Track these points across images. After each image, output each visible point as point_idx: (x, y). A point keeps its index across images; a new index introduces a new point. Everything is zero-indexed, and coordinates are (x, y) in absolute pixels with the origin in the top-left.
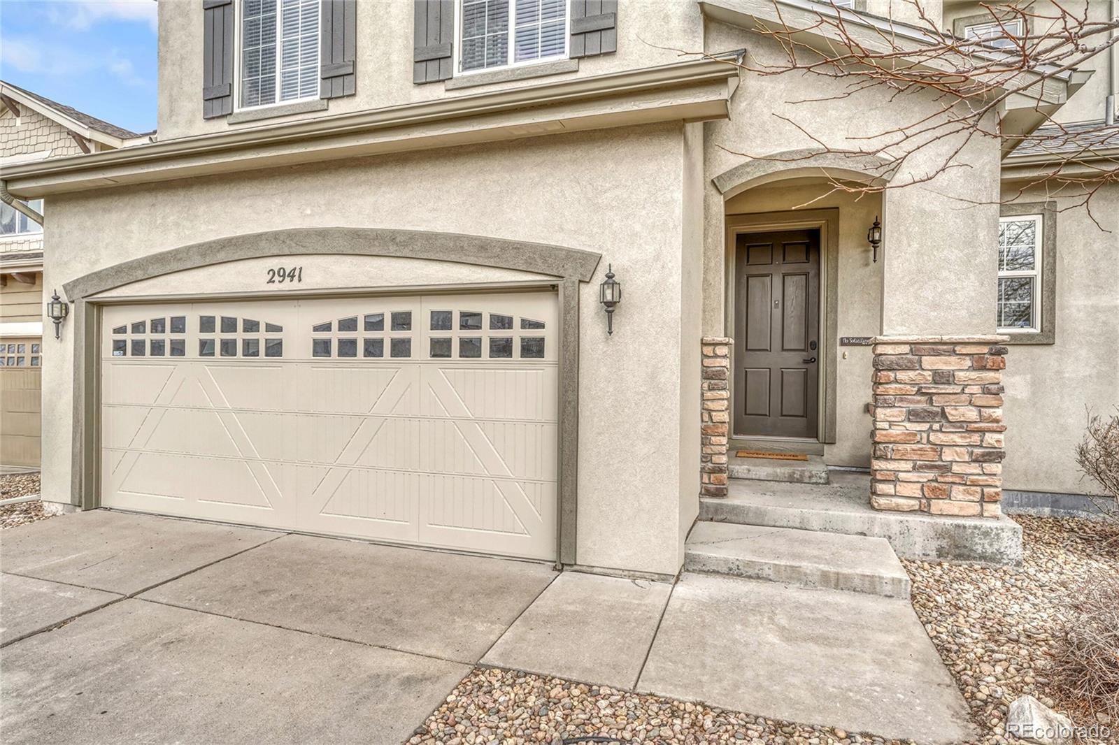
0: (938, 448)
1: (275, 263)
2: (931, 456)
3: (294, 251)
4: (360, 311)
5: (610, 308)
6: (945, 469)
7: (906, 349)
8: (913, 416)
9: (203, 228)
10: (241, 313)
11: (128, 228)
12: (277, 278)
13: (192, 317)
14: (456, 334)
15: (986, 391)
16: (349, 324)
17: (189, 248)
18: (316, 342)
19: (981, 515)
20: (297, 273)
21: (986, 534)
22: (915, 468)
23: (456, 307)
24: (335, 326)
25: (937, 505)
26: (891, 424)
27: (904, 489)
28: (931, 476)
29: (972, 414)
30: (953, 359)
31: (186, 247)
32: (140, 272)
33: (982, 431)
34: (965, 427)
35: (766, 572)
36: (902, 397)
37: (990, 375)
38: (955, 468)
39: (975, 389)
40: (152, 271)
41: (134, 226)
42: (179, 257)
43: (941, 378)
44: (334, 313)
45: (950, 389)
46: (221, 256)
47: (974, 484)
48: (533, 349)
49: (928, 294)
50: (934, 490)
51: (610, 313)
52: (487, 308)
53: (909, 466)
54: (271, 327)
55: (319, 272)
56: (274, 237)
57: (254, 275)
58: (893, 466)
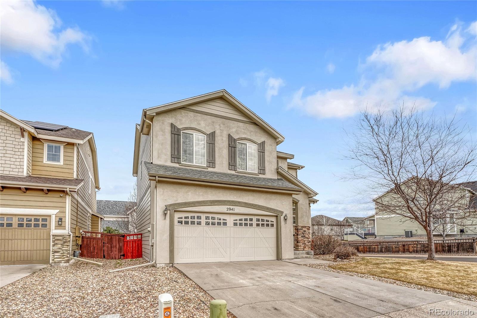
1: (228, 207)
2: (304, 242)
3: (233, 205)
4: (243, 217)
6: (305, 244)
7: (301, 227)
8: (302, 237)
9: (210, 197)
10: (216, 216)
11: (188, 194)
12: (229, 210)
13: (203, 216)
14: (260, 223)
15: (309, 233)
16: (241, 220)
17: (207, 201)
18: (234, 223)
19: (309, 250)
20: (233, 209)
21: (310, 252)
22: (303, 244)
23: (260, 218)
24: (238, 220)
25: (305, 249)
26: (300, 238)
27: (302, 247)
29: (308, 236)
30: (305, 229)
31: (206, 200)
32: (193, 205)
33: (309, 238)
34: (307, 238)
36: (301, 234)
37: (309, 231)
38: (306, 244)
39: (308, 233)
40: (196, 205)
42: (204, 202)
43: (305, 231)
44: (238, 217)
45: (305, 233)
46: (216, 204)
47: (308, 246)
48: (272, 225)
49: (303, 219)
50: (304, 247)
51: (286, 221)
52: (265, 218)
53: (302, 244)
54: (224, 220)
55: (238, 209)
56: (229, 201)
57: (223, 208)
58: (300, 244)
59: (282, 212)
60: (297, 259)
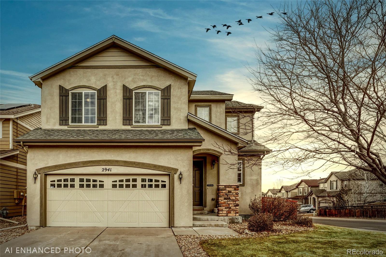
0: (229, 204)
1: (104, 167)
2: (228, 206)
3: (109, 165)
4: (124, 178)
6: (230, 208)
7: (224, 187)
8: (225, 199)
9: (83, 158)
10: (92, 178)
11: (58, 156)
12: (104, 170)
13: (77, 179)
14: (147, 183)
15: (236, 194)
16: (121, 181)
18: (113, 185)
19: (236, 216)
20: (110, 169)
21: (237, 219)
22: (225, 208)
23: (147, 178)
24: (118, 181)
25: (229, 214)
26: (222, 200)
27: (224, 212)
28: (228, 209)
29: (234, 198)
30: (231, 188)
31: (78, 162)
32: (63, 167)
33: (236, 201)
34: (233, 201)
36: (223, 195)
37: (237, 191)
38: (232, 208)
39: (234, 194)
40: (67, 167)
41: (61, 156)
42: (76, 164)
43: (230, 192)
44: (118, 178)
45: (231, 194)
46: (89, 165)
47: (235, 210)
48: (164, 186)
49: (227, 177)
50: (228, 212)
51: (181, 180)
52: (154, 178)
53: (224, 208)
54: (100, 181)
55: (115, 169)
56: (104, 161)
57: (98, 169)
58: (222, 208)
59: (176, 170)
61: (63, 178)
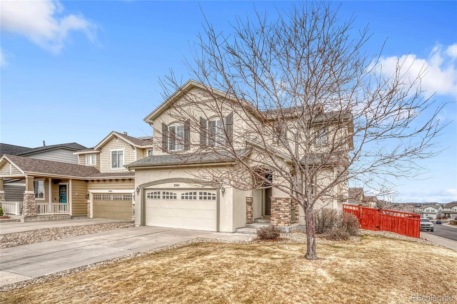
0: (279, 215)
1: (175, 183)
2: (278, 216)
3: (178, 181)
4: (189, 192)
5: (223, 192)
6: (280, 219)
7: (275, 199)
8: (276, 210)
10: (170, 191)
12: (175, 186)
13: (161, 192)
14: (203, 196)
16: (187, 194)
17: (161, 180)
18: (182, 197)
19: (285, 226)
20: (178, 185)
21: (284, 228)
23: (203, 191)
24: (185, 194)
27: (275, 222)
28: (278, 220)
29: (283, 210)
30: (281, 201)
32: (153, 184)
34: (282, 212)
35: (246, 232)
36: (274, 207)
38: (282, 218)
39: (284, 206)
40: (155, 184)
41: (151, 176)
42: (159, 181)
43: (280, 204)
44: (185, 192)
45: (280, 205)
46: (166, 182)
47: (284, 221)
48: (214, 198)
50: (278, 222)
52: (207, 192)
53: (275, 218)
54: (174, 194)
55: (182, 185)
56: (175, 179)
57: (171, 185)
58: (273, 218)
60: (243, 233)
61: (154, 191)
